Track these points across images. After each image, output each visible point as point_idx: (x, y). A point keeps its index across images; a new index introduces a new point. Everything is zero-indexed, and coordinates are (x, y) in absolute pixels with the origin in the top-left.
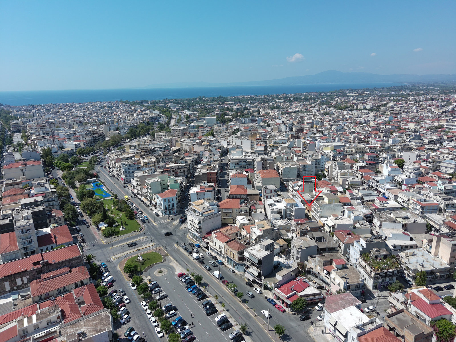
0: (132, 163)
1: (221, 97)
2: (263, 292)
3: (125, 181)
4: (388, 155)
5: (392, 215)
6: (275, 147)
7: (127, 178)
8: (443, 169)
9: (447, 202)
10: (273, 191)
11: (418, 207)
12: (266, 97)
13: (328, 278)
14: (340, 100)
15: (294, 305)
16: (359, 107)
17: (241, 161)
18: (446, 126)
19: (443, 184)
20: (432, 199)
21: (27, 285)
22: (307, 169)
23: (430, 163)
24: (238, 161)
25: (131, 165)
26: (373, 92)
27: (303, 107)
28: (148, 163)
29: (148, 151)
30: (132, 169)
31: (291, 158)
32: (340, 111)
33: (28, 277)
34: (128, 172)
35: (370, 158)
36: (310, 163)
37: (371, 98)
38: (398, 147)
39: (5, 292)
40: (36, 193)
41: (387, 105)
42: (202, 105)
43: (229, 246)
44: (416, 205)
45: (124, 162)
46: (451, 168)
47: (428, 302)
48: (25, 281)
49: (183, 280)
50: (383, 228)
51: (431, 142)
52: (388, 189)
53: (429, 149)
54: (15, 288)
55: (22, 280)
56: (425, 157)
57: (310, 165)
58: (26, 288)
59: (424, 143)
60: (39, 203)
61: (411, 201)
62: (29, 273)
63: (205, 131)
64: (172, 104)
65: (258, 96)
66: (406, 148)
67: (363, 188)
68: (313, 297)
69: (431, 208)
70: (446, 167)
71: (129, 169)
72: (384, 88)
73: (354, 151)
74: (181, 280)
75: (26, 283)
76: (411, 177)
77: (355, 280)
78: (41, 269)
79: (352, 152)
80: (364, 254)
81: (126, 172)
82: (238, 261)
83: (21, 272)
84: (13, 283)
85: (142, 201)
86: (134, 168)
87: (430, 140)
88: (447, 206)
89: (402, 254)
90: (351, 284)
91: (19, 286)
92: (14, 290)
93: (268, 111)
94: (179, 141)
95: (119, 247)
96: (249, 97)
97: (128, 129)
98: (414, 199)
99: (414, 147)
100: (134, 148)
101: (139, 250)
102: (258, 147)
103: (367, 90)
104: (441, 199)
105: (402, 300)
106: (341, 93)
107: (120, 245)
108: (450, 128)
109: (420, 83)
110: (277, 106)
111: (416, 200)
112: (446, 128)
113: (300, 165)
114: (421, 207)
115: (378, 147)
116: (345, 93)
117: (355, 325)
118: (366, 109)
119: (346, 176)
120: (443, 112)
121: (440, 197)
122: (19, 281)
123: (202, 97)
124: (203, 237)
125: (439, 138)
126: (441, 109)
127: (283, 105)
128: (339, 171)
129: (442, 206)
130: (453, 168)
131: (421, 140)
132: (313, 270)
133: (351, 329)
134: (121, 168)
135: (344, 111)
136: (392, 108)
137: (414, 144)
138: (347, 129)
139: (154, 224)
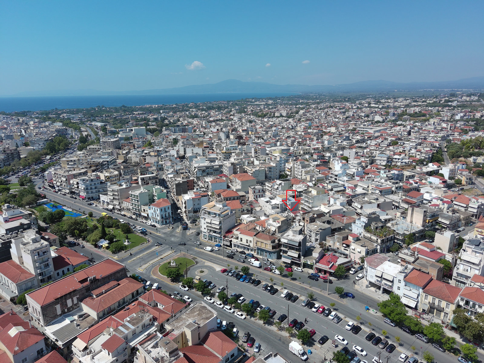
0: (93, 178)
1: (124, 106)
2: (303, 270)
3: (87, 198)
4: (331, 154)
5: (366, 199)
6: (228, 153)
7: (88, 195)
8: (378, 162)
9: (397, 185)
10: (261, 191)
11: (377, 192)
12: (174, 106)
13: (347, 250)
14: (253, 108)
15: (337, 272)
16: (276, 114)
17: (207, 168)
18: (358, 129)
19: (385, 173)
20: (384, 185)
21: (77, 306)
22: (272, 171)
23: (367, 158)
24: (205, 168)
25: (93, 180)
26: (276, 101)
27: (222, 116)
28: (111, 177)
29: (98, 165)
30: (95, 184)
31: (252, 162)
32: (260, 118)
33: (78, 296)
34: (89, 188)
35: (318, 158)
36: (274, 165)
37: (279, 106)
38: (335, 147)
39: (56, 316)
40: (10, 217)
41: (298, 112)
42: (108, 115)
43: (259, 237)
44: (375, 190)
45: (84, 178)
46: (384, 161)
47: (428, 250)
48: (75, 301)
49: (230, 274)
50: (364, 209)
51: (358, 142)
52: (347, 181)
53: (360, 147)
54: (66, 310)
55: (73, 301)
56: (362, 154)
57: (275, 166)
58: (76, 308)
59: (353, 143)
60: (25, 227)
61: (370, 188)
62: (79, 292)
63: (140, 142)
64: (68, 115)
65: (166, 106)
66: (341, 148)
67: (329, 182)
68: (347, 264)
69: (387, 191)
70: (380, 160)
71: (91, 185)
72: (284, 97)
73: (302, 152)
74: (228, 274)
75: (76, 304)
76: (359, 170)
77: (371, 246)
78: (89, 286)
79: (300, 153)
80: (367, 227)
81: (87, 189)
82: (271, 249)
83: (71, 292)
84: (64, 305)
85: (125, 216)
86: (96, 184)
87: (356, 140)
88: (397, 188)
89: (389, 225)
90: (370, 249)
91: (69, 307)
92: (65, 313)
93: (190, 120)
94: (121, 153)
95: (138, 259)
96: (157, 106)
97: (43, 144)
98: (372, 185)
99: (346, 147)
100: (72, 164)
101: (162, 258)
102: (210, 155)
103: (271, 99)
104: (391, 183)
105: (409, 253)
106: (248, 101)
107: (138, 257)
108: (362, 130)
109: (312, 93)
110: (195, 115)
111: (375, 186)
112: (359, 130)
113: (266, 167)
114: (380, 191)
115: (321, 148)
116: (251, 102)
117: (398, 271)
118: (283, 117)
119: (309, 173)
120: (347, 117)
121: (390, 182)
122: (69, 303)
123: (101, 107)
124: (223, 237)
125: (362, 138)
126: (344, 115)
127: (201, 114)
128: (303, 169)
129: (393, 189)
130: (385, 160)
131: (350, 140)
132: (332, 247)
133: (398, 274)
134: (80, 185)
135: (264, 118)
136: (304, 114)
137: (346, 144)
138: (281, 135)
139: (157, 234)
